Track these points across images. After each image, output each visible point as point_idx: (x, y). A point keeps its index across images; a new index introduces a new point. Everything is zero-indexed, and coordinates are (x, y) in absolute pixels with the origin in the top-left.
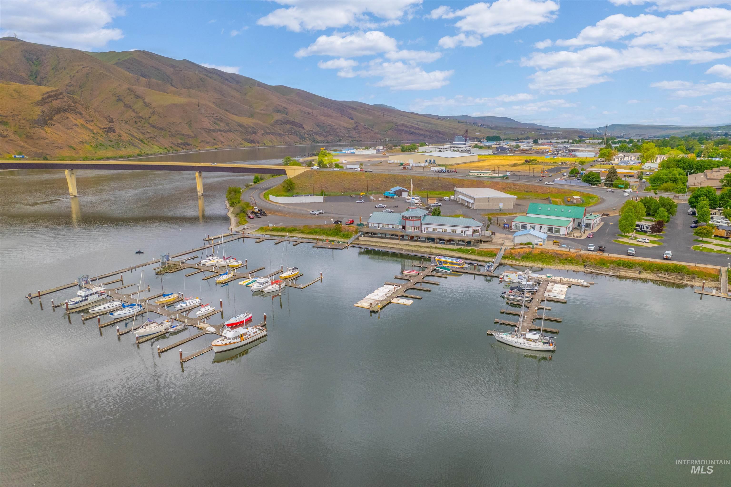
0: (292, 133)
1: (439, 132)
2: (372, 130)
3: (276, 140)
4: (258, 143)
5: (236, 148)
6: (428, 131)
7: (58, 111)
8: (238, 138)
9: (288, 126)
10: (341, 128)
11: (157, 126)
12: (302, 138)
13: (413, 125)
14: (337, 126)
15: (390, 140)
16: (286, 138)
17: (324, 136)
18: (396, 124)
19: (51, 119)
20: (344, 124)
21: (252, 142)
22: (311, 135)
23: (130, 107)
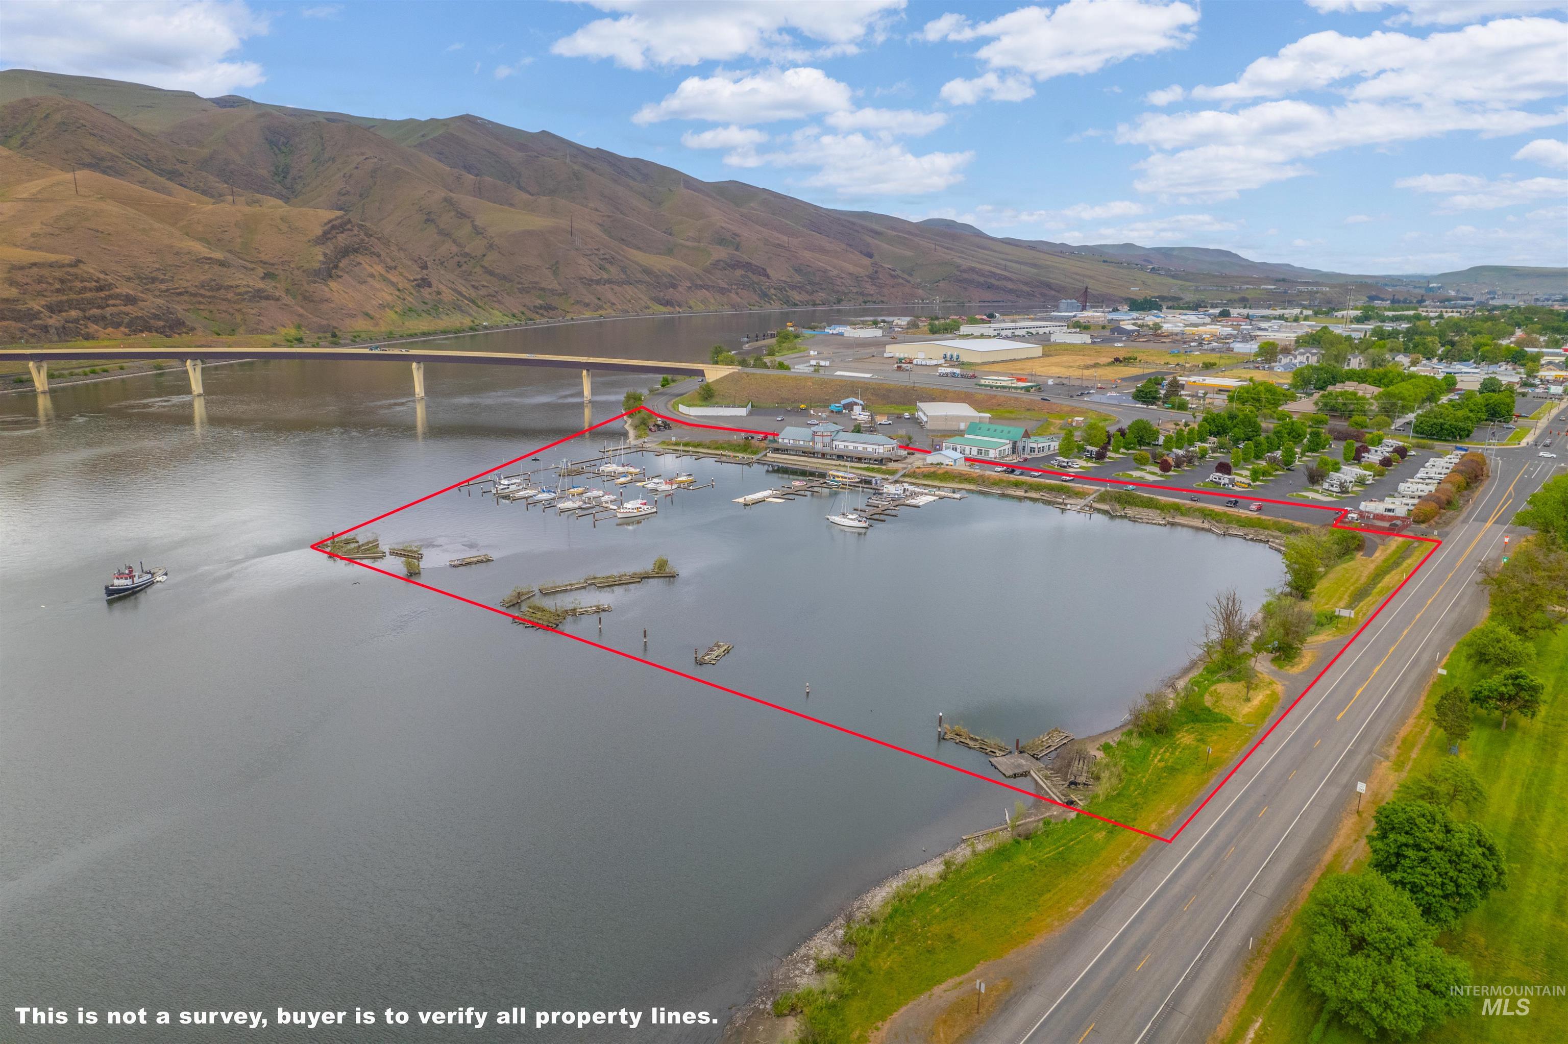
0: (744, 285)
1: (1049, 286)
2: (907, 281)
3: (712, 301)
4: (680, 306)
5: (638, 315)
6: (1026, 284)
7: (346, 252)
8: (642, 296)
9: (739, 272)
10: (843, 275)
11: (497, 271)
12: (765, 295)
13: (994, 270)
14: (835, 272)
15: (943, 302)
16: (733, 295)
17: (807, 292)
18: (958, 267)
19: (336, 267)
20: (851, 268)
21: (667, 303)
22: (781, 289)
23: (448, 235)
